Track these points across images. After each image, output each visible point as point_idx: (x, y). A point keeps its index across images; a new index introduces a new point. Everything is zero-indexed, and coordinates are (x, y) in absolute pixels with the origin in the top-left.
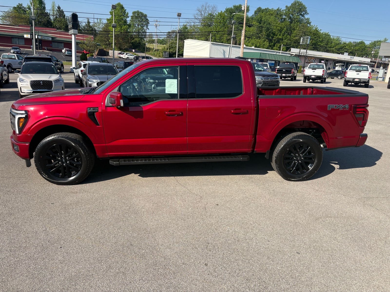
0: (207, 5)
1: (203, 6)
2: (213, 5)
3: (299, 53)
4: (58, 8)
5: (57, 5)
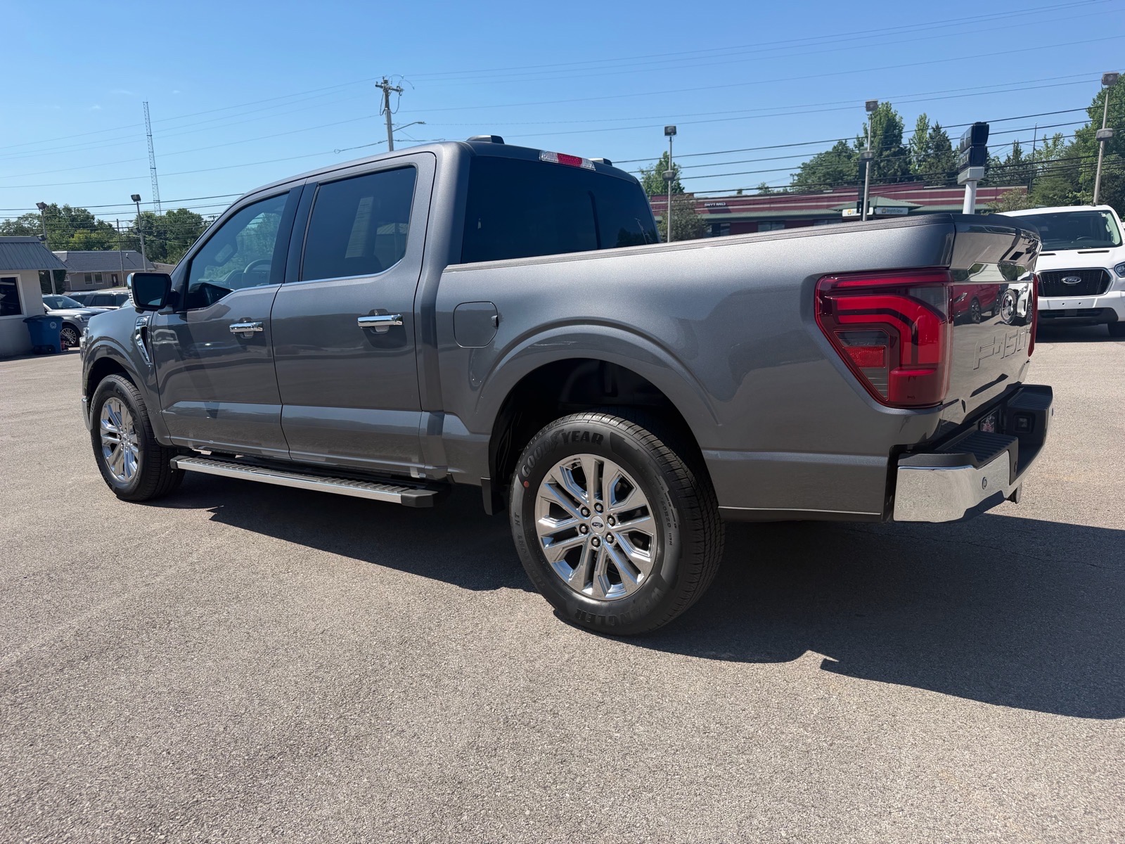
4: (934, 131)
5: (932, 124)
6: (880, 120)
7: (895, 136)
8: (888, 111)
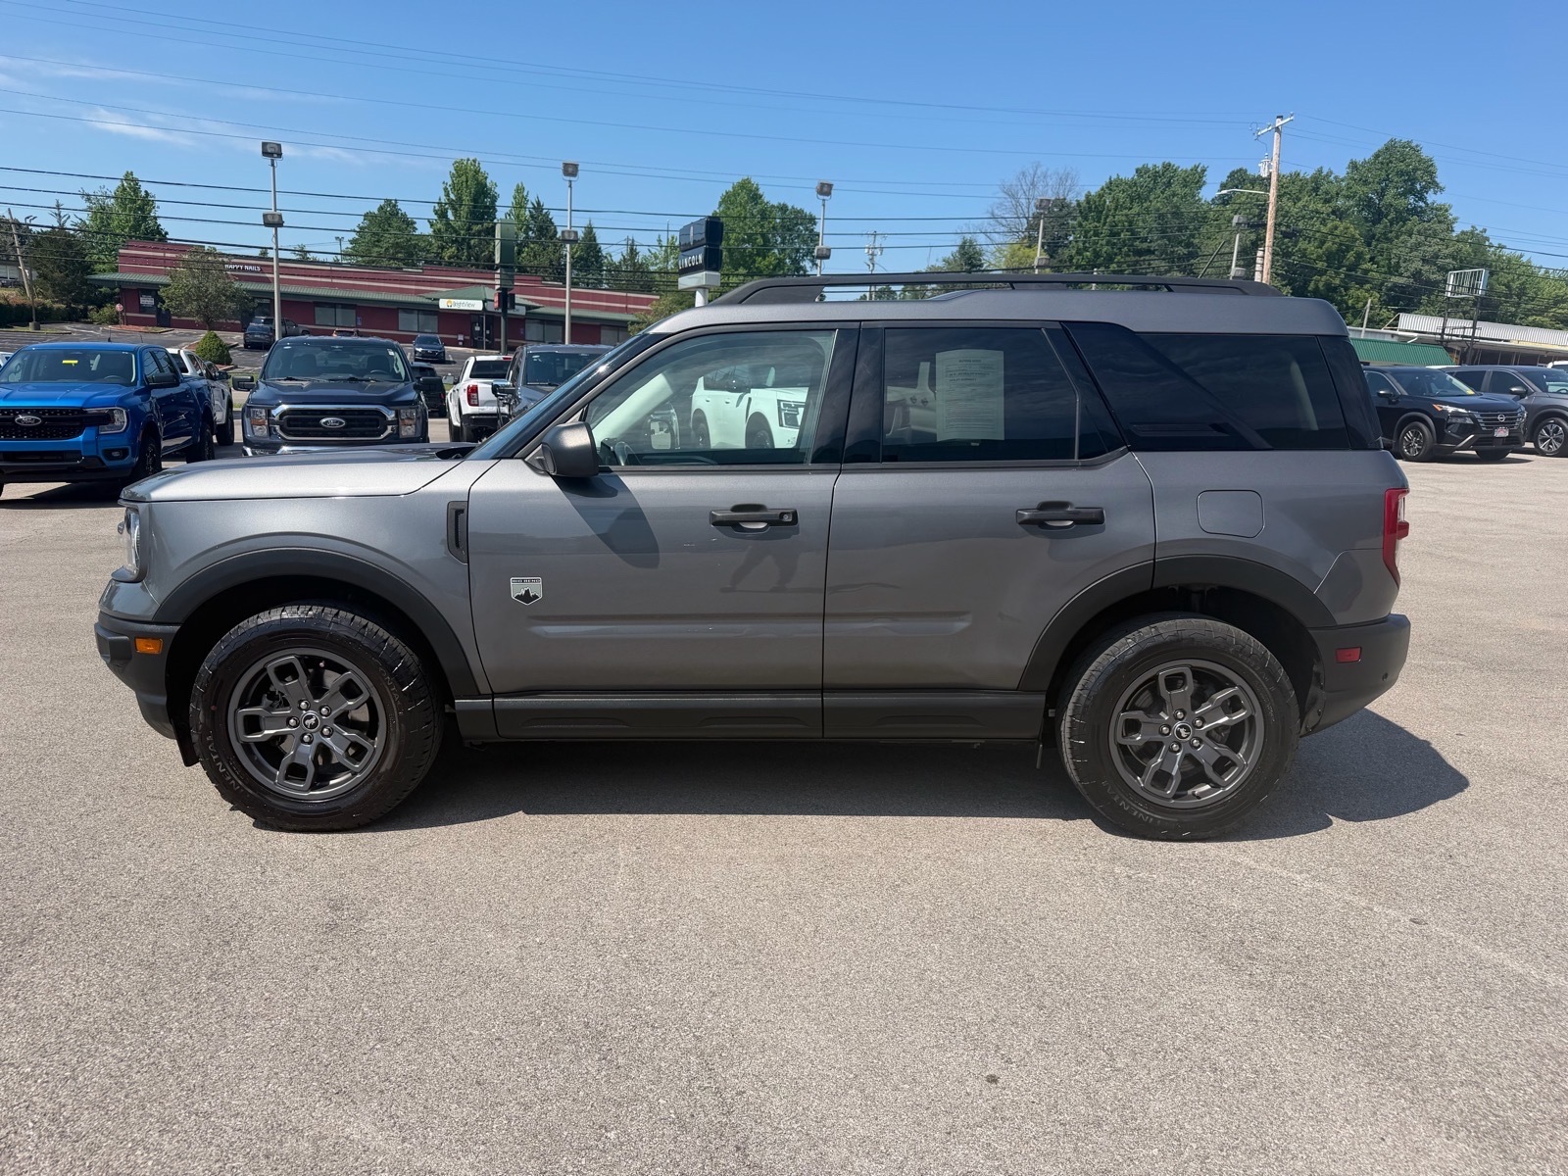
0: (1039, 172)
1: (1023, 173)
2: (1061, 171)
3: (1443, 330)
4: (534, 208)
5: (532, 199)
6: (467, 182)
7: (486, 207)
8: (477, 172)
